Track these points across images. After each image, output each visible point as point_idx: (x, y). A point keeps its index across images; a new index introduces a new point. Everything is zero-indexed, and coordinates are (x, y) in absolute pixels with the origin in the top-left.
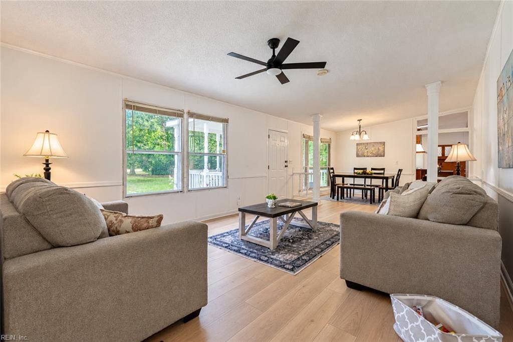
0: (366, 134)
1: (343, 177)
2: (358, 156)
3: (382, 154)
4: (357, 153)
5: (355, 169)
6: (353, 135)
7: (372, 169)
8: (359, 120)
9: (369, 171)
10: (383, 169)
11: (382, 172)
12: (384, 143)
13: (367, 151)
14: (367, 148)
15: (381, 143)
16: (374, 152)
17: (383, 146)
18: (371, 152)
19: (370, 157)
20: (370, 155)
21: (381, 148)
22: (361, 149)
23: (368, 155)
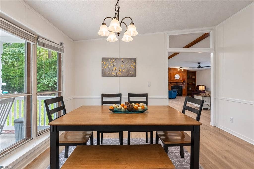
0: (132, 23)
2: (103, 74)
3: (133, 73)
4: (103, 70)
6: (104, 23)
10: (146, 95)
11: (144, 99)
12: (134, 60)
13: (116, 69)
14: (115, 64)
15: (132, 59)
16: (124, 71)
17: (134, 63)
18: (120, 70)
19: (119, 77)
20: (119, 74)
21: (132, 66)
22: (107, 66)
23: (118, 74)
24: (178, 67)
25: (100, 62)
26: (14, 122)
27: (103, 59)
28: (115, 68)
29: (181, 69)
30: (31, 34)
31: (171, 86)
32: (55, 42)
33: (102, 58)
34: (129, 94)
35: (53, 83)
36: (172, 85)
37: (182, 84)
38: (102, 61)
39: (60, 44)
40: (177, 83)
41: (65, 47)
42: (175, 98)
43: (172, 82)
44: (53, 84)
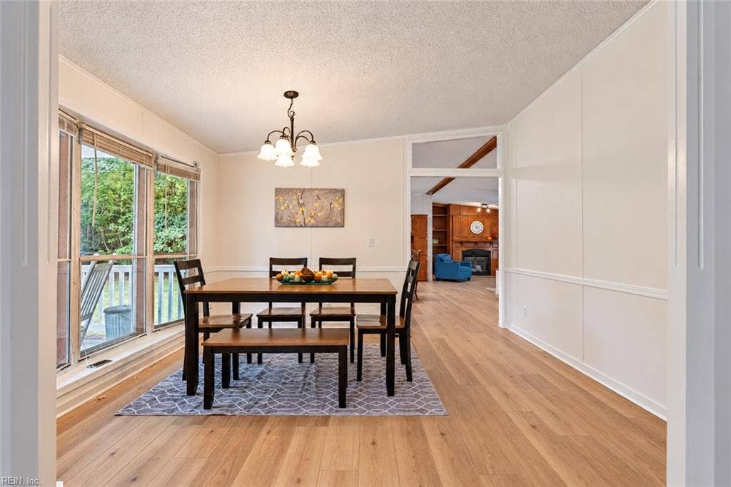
0: (313, 142)
1: (236, 298)
2: (279, 223)
3: (339, 220)
4: (277, 214)
5: (273, 261)
6: (267, 141)
7: (323, 261)
8: (292, 95)
9: (313, 267)
10: (352, 261)
12: (342, 193)
13: (303, 212)
14: (301, 201)
15: (336, 191)
16: (319, 214)
17: (341, 200)
18: (313, 215)
19: (309, 228)
20: (309, 221)
21: (336, 205)
22: (286, 205)
23: (307, 221)
24: (478, 204)
25: (272, 197)
26: (104, 312)
27: (278, 191)
28: (301, 209)
29: (484, 209)
30: (146, 153)
31: (463, 251)
32: (184, 161)
33: (276, 189)
34: (321, 259)
35: (163, 243)
36: (464, 249)
37: (488, 245)
38: (276, 196)
39: (192, 165)
40: (476, 243)
41: (202, 170)
42: (469, 279)
43: (464, 240)
44: (163, 246)
